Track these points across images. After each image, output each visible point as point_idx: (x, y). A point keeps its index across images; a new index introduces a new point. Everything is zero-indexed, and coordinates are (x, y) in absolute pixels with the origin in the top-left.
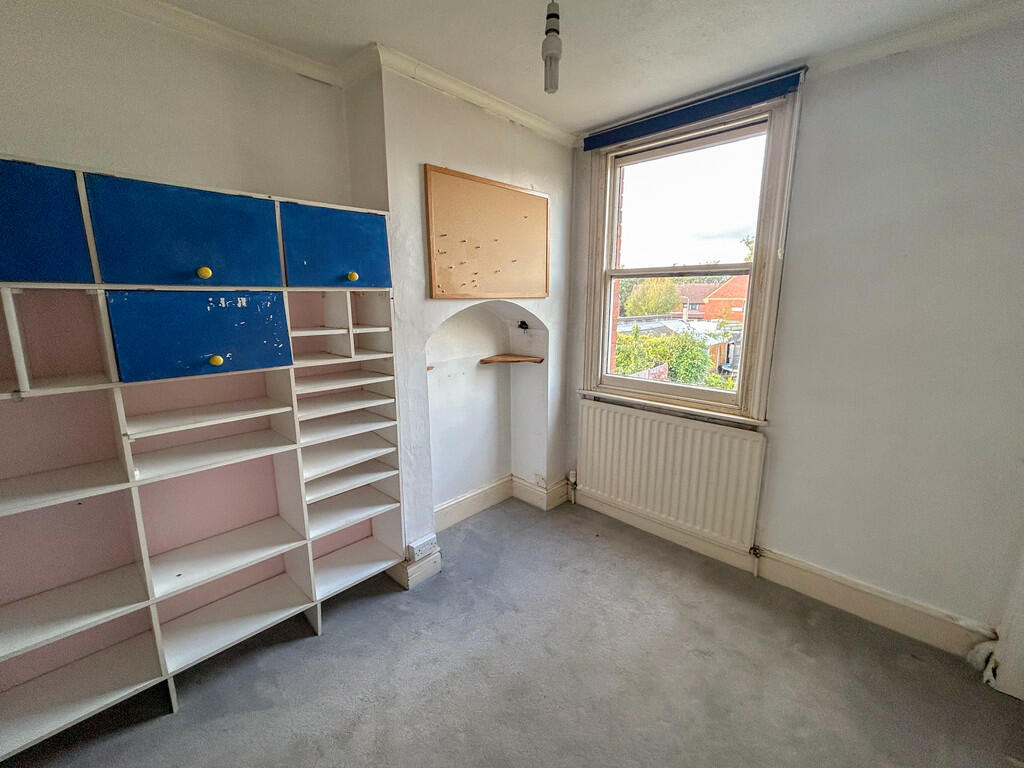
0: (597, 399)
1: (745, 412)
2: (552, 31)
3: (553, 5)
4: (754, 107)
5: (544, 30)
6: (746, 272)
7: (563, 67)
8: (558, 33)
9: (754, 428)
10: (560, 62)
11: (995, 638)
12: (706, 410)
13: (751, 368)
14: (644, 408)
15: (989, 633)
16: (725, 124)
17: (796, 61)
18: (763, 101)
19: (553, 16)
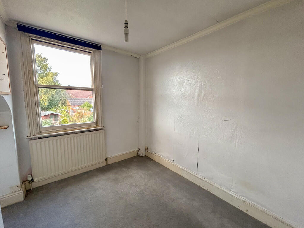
0: (39, 138)
1: (98, 126)
2: (126, 27)
3: (126, 21)
4: (91, 49)
5: (124, 23)
6: (92, 90)
7: (129, 36)
8: (128, 28)
9: (101, 129)
10: (129, 35)
11: (139, 149)
12: (88, 128)
13: (98, 114)
14: (65, 134)
15: (138, 149)
16: (82, 49)
17: (100, 43)
18: (94, 48)
19: (126, 23)
